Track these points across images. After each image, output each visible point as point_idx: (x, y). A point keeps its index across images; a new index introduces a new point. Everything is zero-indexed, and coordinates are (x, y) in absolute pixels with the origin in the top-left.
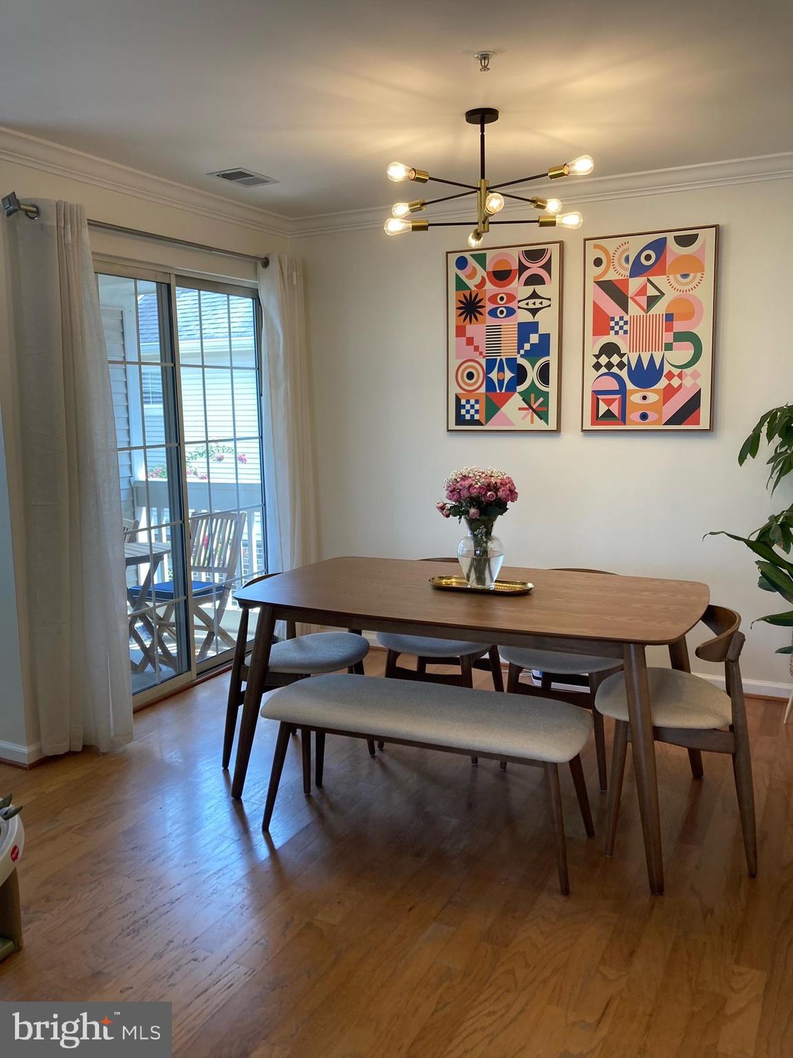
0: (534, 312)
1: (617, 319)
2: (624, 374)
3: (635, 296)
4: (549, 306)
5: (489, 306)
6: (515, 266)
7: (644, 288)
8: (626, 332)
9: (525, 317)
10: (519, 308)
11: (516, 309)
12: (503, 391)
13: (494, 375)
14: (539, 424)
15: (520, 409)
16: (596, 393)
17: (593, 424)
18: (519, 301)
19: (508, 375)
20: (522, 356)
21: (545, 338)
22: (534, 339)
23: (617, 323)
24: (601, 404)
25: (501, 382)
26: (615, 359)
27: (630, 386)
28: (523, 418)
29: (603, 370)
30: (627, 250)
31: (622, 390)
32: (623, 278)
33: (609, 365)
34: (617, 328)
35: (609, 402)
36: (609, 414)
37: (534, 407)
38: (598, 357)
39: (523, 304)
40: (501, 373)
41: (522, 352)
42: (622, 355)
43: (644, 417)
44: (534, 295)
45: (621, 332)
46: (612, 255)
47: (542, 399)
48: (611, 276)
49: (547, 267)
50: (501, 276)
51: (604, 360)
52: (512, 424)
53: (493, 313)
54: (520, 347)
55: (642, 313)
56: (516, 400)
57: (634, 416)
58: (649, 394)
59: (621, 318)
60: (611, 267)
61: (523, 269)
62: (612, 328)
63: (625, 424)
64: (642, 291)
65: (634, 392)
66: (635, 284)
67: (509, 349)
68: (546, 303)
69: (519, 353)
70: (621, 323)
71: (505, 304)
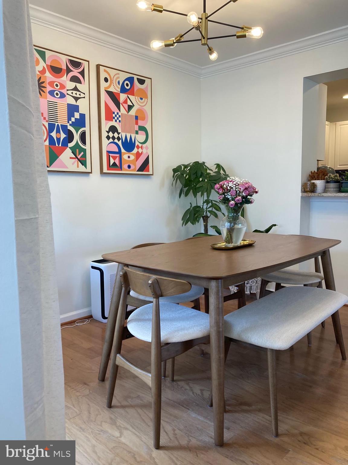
0: (76, 99)
1: (116, 114)
2: (120, 143)
3: (123, 103)
4: (84, 97)
5: (49, 88)
6: (64, 67)
7: (126, 100)
8: (120, 121)
9: (72, 101)
10: (68, 94)
11: (66, 94)
12: (60, 145)
13: (54, 134)
14: (82, 168)
15: (71, 158)
16: (108, 152)
17: (108, 170)
18: (68, 90)
19: (63, 136)
20: (70, 125)
21: (83, 116)
22: (77, 115)
23: (116, 116)
24: (111, 159)
25: (58, 140)
26: (116, 135)
27: (123, 150)
28: (73, 164)
29: (111, 140)
30: (118, 78)
31: (120, 152)
32: (117, 92)
33: (114, 138)
34: (116, 118)
35: (114, 158)
36: (114, 164)
37: (79, 157)
38: (108, 132)
39: (69, 92)
40: (58, 134)
41: (70, 122)
42: (119, 133)
43: (129, 167)
44: (76, 89)
45: (118, 121)
46: (112, 78)
47: (82, 153)
48: (112, 89)
49: (82, 73)
50: (56, 70)
51: (111, 134)
52: (67, 168)
53: (51, 93)
54: (69, 119)
55: (126, 113)
56: (68, 153)
57: (125, 166)
58: (131, 156)
59: (118, 114)
60: (112, 85)
61: (68, 71)
62: (114, 118)
63: (122, 170)
64: (125, 102)
65: (125, 154)
66: (123, 97)
67: (62, 119)
68: (82, 95)
69: (68, 122)
70: (118, 116)
71: (59, 89)
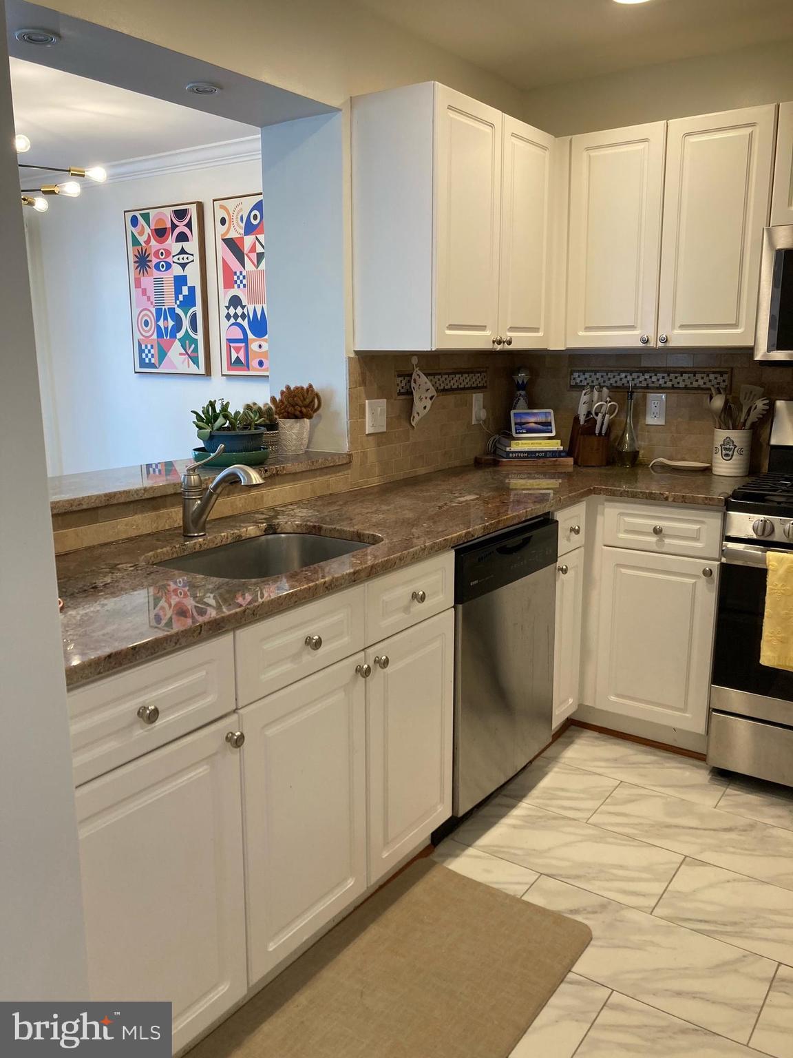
0: (183, 266)
1: (238, 274)
2: (245, 324)
3: (249, 252)
4: (193, 261)
5: (155, 261)
6: (169, 225)
7: (254, 246)
8: (244, 286)
9: (177, 270)
10: (174, 262)
11: (172, 263)
12: (168, 338)
13: (161, 323)
14: (193, 369)
15: (181, 354)
16: (229, 341)
17: (228, 370)
18: (173, 256)
19: (171, 323)
20: (178, 306)
21: (192, 289)
22: (185, 290)
23: (238, 278)
24: (233, 351)
25: (166, 329)
26: (239, 311)
27: (250, 336)
28: (183, 362)
29: (232, 320)
30: (241, 210)
31: (245, 340)
32: (239, 236)
33: (236, 316)
34: (239, 282)
35: (238, 350)
36: (238, 360)
37: (189, 353)
38: (228, 308)
39: (175, 259)
40: (166, 321)
41: (178, 303)
42: (243, 307)
43: (261, 363)
44: (183, 252)
45: (242, 285)
46: (232, 214)
47: (193, 346)
48: (232, 234)
49: (189, 225)
50: (160, 233)
51: (232, 311)
52: (175, 367)
53: (157, 267)
54: (177, 298)
55: (255, 269)
56: (177, 347)
57: (254, 363)
58: (263, 344)
59: (241, 273)
60: (232, 226)
61: (174, 226)
62: (236, 282)
63: (249, 370)
64: (253, 249)
65: (254, 341)
66: (249, 241)
67: (170, 302)
68: (191, 258)
69: (176, 303)
70: (241, 277)
71: (164, 258)
